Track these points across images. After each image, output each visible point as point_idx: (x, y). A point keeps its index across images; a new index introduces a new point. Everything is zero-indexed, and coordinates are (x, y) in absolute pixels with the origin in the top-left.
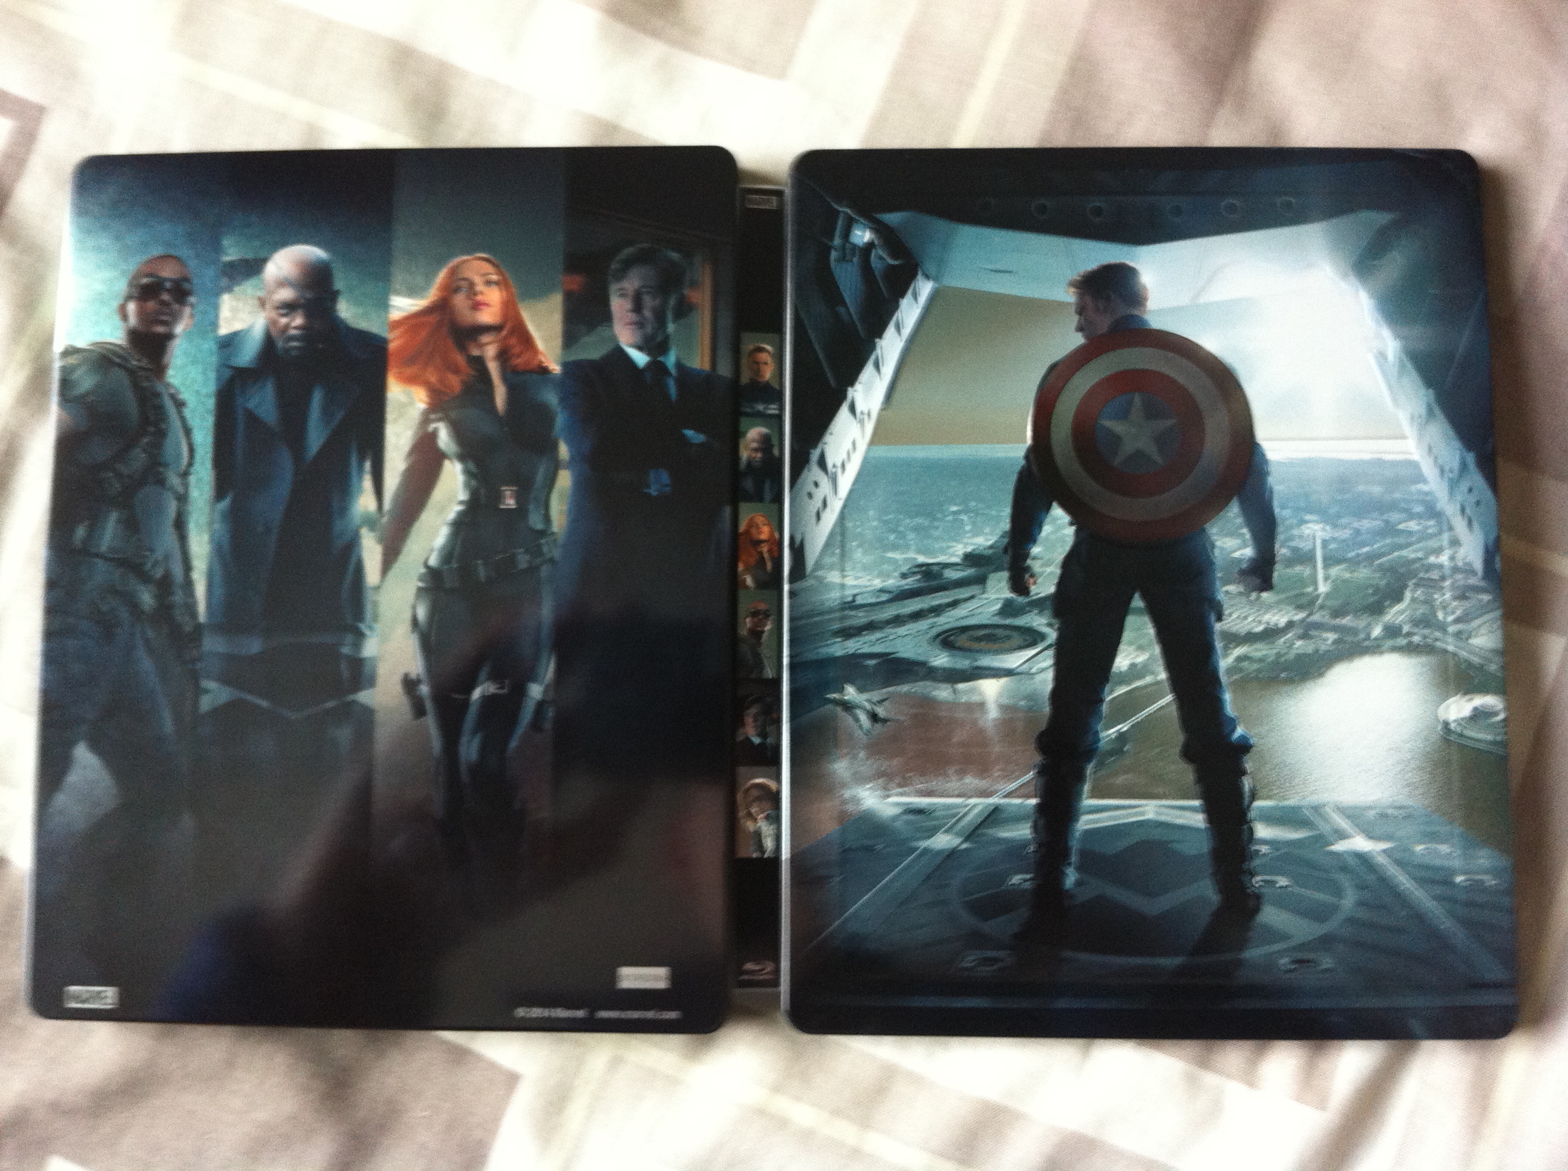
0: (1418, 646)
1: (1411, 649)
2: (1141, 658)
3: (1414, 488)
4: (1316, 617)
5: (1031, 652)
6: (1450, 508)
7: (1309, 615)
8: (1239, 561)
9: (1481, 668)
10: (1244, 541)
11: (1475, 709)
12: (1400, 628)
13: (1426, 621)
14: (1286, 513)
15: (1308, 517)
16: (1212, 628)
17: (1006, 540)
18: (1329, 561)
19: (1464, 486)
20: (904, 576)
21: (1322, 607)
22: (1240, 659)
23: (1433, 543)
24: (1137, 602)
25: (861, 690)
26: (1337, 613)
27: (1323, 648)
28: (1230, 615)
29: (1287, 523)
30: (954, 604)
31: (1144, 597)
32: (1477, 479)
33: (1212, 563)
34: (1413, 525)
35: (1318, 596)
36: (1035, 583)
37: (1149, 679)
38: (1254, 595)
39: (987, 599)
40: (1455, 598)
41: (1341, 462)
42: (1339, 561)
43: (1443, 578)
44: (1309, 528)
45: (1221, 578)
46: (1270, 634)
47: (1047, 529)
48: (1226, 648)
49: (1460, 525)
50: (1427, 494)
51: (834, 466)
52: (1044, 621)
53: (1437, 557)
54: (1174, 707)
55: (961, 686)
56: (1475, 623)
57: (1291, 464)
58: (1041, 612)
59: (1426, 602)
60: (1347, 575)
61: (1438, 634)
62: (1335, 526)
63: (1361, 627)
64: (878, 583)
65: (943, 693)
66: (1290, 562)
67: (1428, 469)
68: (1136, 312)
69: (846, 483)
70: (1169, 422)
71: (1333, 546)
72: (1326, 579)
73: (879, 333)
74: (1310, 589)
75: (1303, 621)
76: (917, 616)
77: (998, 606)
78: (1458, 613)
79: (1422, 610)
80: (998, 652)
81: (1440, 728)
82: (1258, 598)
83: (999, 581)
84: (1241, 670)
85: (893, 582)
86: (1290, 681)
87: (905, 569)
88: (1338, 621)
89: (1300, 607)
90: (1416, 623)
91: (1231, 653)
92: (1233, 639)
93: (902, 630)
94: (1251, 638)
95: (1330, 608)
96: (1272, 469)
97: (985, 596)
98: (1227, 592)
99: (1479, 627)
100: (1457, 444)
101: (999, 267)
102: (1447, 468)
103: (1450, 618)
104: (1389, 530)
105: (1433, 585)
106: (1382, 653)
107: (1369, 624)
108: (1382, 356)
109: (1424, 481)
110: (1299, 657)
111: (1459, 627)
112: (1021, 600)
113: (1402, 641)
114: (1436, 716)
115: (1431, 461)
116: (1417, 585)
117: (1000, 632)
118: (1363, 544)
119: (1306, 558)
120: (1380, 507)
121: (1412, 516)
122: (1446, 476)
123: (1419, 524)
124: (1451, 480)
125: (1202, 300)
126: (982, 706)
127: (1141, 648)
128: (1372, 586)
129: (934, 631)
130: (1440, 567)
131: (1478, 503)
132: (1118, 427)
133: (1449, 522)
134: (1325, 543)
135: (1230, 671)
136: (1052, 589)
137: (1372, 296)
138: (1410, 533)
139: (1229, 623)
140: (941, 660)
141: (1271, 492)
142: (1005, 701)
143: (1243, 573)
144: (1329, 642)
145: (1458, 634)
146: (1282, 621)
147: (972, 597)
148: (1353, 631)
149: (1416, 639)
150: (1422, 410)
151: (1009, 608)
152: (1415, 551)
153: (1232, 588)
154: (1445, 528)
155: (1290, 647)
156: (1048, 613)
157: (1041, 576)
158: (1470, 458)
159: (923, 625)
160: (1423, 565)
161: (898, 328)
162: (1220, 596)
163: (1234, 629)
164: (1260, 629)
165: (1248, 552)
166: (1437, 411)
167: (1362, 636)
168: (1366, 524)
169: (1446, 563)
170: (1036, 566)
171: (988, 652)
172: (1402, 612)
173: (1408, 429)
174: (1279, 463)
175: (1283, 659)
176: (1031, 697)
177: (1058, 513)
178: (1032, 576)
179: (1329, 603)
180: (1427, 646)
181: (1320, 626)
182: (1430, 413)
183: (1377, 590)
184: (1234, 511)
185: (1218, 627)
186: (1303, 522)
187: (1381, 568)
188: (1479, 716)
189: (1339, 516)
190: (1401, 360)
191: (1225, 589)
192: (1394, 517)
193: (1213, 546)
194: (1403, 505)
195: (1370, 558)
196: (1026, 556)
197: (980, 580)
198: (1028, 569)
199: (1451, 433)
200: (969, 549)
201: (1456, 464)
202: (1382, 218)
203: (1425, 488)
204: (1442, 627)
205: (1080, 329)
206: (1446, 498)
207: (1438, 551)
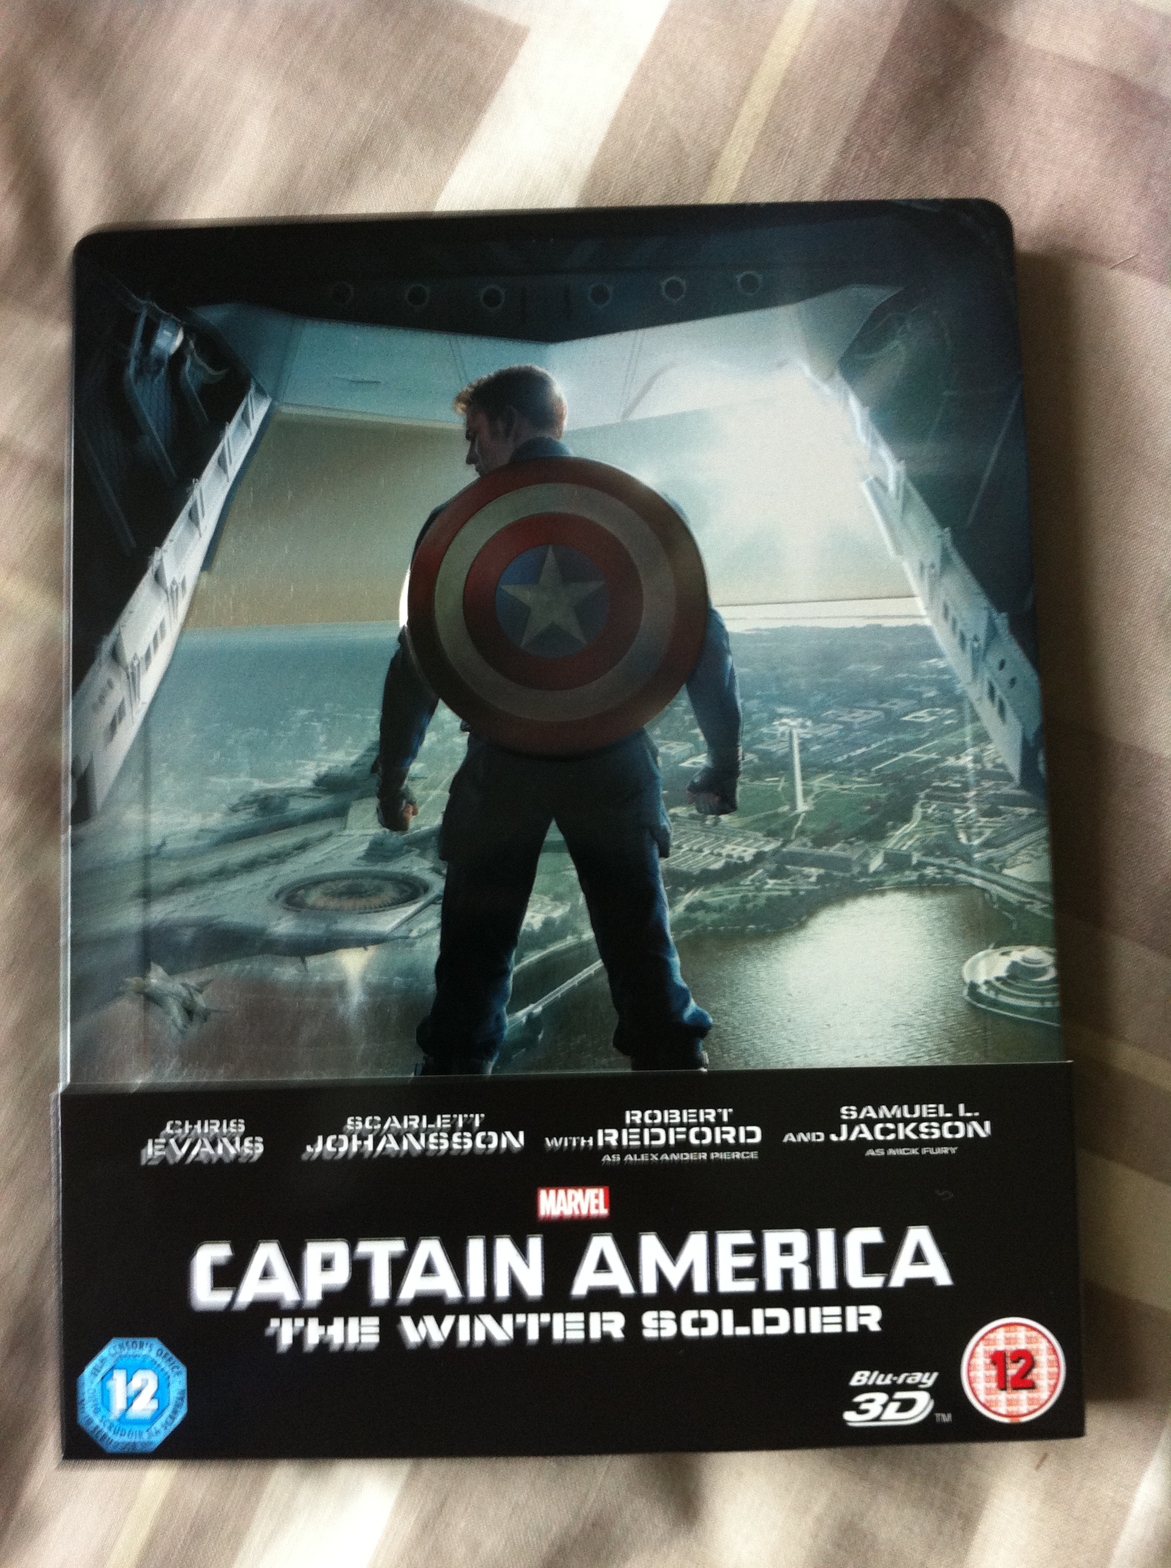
0: (934, 880)
1: (921, 887)
2: (559, 913)
3: (924, 665)
4: (793, 847)
5: (411, 909)
6: (975, 692)
7: (783, 846)
8: (690, 772)
9: (1020, 909)
10: (697, 745)
11: (1014, 964)
12: (909, 857)
13: (944, 847)
14: (753, 704)
15: (782, 710)
16: (655, 866)
17: (375, 754)
18: (811, 769)
19: (993, 660)
20: (234, 810)
21: (802, 832)
22: (691, 908)
23: (951, 739)
24: (554, 834)
25: (171, 972)
26: (821, 840)
27: (804, 887)
28: (679, 847)
29: (754, 717)
30: (303, 847)
31: (562, 828)
32: (1011, 650)
33: (653, 777)
34: (924, 716)
35: (797, 816)
36: (415, 813)
37: (570, 940)
38: (710, 819)
39: (349, 836)
40: (985, 814)
41: (823, 632)
42: (825, 769)
43: (966, 787)
44: (784, 724)
45: (666, 798)
46: (733, 871)
47: (430, 738)
48: (673, 895)
49: (987, 712)
50: (944, 671)
51: (135, 657)
52: (427, 864)
53: (958, 758)
54: (605, 977)
55: (313, 962)
56: (1011, 847)
57: (757, 637)
58: (422, 855)
59: (942, 821)
60: (835, 787)
61: (961, 865)
62: (817, 721)
63: (855, 857)
64: (195, 822)
65: (287, 972)
66: (757, 773)
67: (944, 638)
68: (547, 435)
69: (149, 682)
70: (593, 586)
71: (816, 748)
72: (806, 793)
73: (198, 473)
74: (786, 808)
75: (775, 852)
76: (250, 866)
77: (365, 846)
78: (988, 833)
79: (937, 831)
80: (366, 911)
81: (965, 992)
82: (716, 824)
83: (365, 811)
84: (695, 922)
85: (216, 820)
86: (761, 936)
87: (235, 800)
88: (822, 851)
89: (771, 834)
90: (928, 850)
91: (680, 901)
92: (683, 881)
93: (233, 886)
94: (706, 878)
95: (813, 832)
96: (732, 645)
97: (347, 832)
98: (674, 817)
99: (1018, 851)
100: (983, 602)
101: (359, 376)
102: (969, 636)
103: (976, 842)
104: (892, 723)
105: (955, 797)
106: (882, 893)
107: (866, 854)
108: (878, 485)
109: (940, 656)
110: (772, 902)
111: (991, 852)
112: (395, 838)
113: (912, 876)
114: (961, 978)
115: (946, 626)
116: (929, 797)
117: (367, 883)
118: (855, 745)
119: (780, 766)
120: (880, 693)
121: (922, 703)
122: (968, 648)
123: (932, 714)
124: (974, 651)
125: (637, 415)
126: (341, 987)
127: (558, 898)
128: (868, 801)
129: (275, 886)
130: (962, 771)
131: (1013, 682)
132: (526, 595)
133: (973, 711)
134: (804, 745)
135: (678, 926)
136: (437, 821)
137: (864, 403)
138: (920, 727)
139: (679, 857)
140: (284, 926)
141: (732, 676)
142: (373, 978)
143: (695, 789)
144: (813, 879)
145: (987, 864)
146: (749, 854)
147: (329, 835)
148: (844, 864)
149: (930, 871)
150: (934, 556)
151: (377, 851)
152: (927, 751)
153: (680, 811)
154: (968, 717)
155: (759, 889)
156: (432, 854)
157: (422, 803)
158: (1001, 621)
159: (260, 877)
160: (938, 770)
161: (222, 463)
162: (666, 823)
163: (684, 867)
164: (718, 865)
165: (702, 760)
166: (955, 557)
167: (856, 870)
168: (860, 716)
169: (970, 766)
170: (416, 790)
171: (350, 912)
172: (910, 835)
173: (914, 583)
174: (741, 636)
175: (750, 906)
176: (411, 972)
177: (445, 716)
178: (411, 803)
179: (811, 826)
180: (945, 880)
181: (798, 859)
182: (946, 559)
183: (876, 806)
184: (682, 705)
185: (662, 864)
186: (775, 716)
187: (881, 776)
188: (1017, 974)
189: (823, 706)
190: (907, 491)
191: (672, 811)
192: (898, 705)
193: (655, 754)
194: (910, 688)
195: (866, 763)
196: (401, 776)
197: (340, 813)
198: (405, 795)
199: (975, 587)
200: (324, 769)
201: (982, 632)
202: (876, 296)
203: (941, 664)
204: (966, 856)
205: (470, 460)
206: (969, 678)
207: (958, 750)
